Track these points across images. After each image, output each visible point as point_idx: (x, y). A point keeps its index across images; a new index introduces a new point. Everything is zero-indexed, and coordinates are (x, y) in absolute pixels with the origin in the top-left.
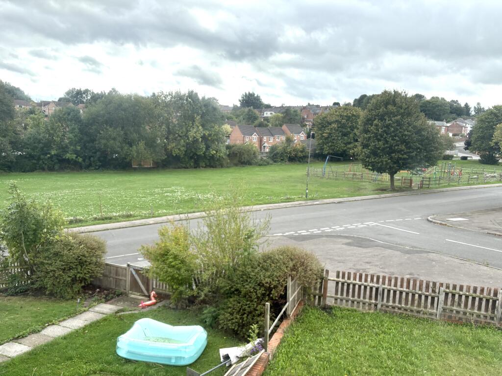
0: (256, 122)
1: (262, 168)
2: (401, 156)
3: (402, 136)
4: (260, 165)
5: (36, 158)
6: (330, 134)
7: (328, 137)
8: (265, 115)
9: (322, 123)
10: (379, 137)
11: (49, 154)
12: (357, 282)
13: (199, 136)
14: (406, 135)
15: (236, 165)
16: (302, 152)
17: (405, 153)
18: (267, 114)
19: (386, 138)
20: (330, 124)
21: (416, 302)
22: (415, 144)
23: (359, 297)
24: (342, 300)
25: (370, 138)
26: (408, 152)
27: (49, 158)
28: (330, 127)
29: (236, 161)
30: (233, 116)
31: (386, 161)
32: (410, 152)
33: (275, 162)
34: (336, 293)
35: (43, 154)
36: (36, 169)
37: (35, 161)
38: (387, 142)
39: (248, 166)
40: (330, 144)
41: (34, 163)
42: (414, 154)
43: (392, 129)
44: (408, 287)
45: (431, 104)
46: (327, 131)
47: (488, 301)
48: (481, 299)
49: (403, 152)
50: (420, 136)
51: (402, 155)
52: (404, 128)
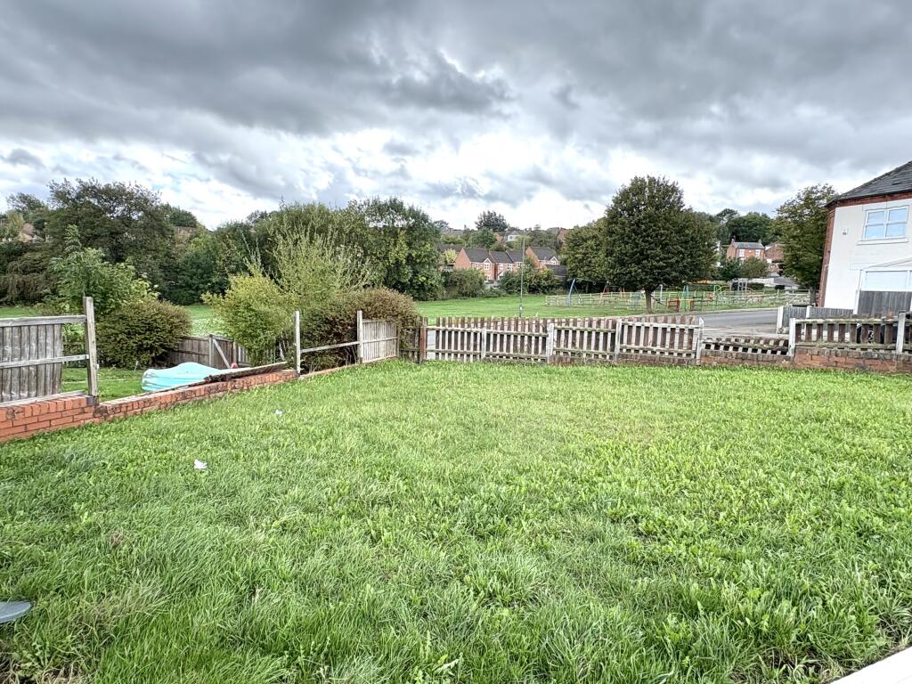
0: (493, 246)
1: (490, 300)
2: (655, 263)
3: (657, 236)
4: (488, 297)
5: (194, 288)
6: (585, 254)
7: (583, 259)
8: (509, 240)
9: (575, 240)
10: (626, 239)
11: (210, 282)
12: (460, 328)
13: (403, 258)
14: (662, 235)
15: (455, 297)
16: (546, 279)
17: (661, 259)
18: (512, 238)
19: (635, 239)
20: (585, 240)
21: (525, 348)
22: (675, 247)
23: (462, 348)
24: (443, 354)
25: (614, 241)
26: (665, 258)
27: (209, 287)
28: (585, 245)
29: (455, 292)
30: (463, 240)
31: (636, 271)
32: (669, 258)
33: (510, 293)
34: (437, 347)
35: (203, 283)
36: (194, 302)
37: (193, 292)
38: (637, 245)
39: (472, 299)
40: (585, 269)
41: (191, 294)
42: (673, 260)
43: (643, 227)
44: (516, 329)
45: (746, 223)
46: (581, 251)
47: (606, 334)
48: (598, 334)
49: (658, 258)
50: (683, 236)
51: (658, 261)
52: (660, 225)
